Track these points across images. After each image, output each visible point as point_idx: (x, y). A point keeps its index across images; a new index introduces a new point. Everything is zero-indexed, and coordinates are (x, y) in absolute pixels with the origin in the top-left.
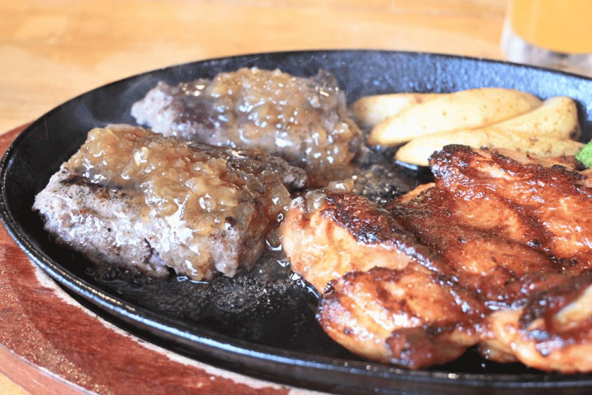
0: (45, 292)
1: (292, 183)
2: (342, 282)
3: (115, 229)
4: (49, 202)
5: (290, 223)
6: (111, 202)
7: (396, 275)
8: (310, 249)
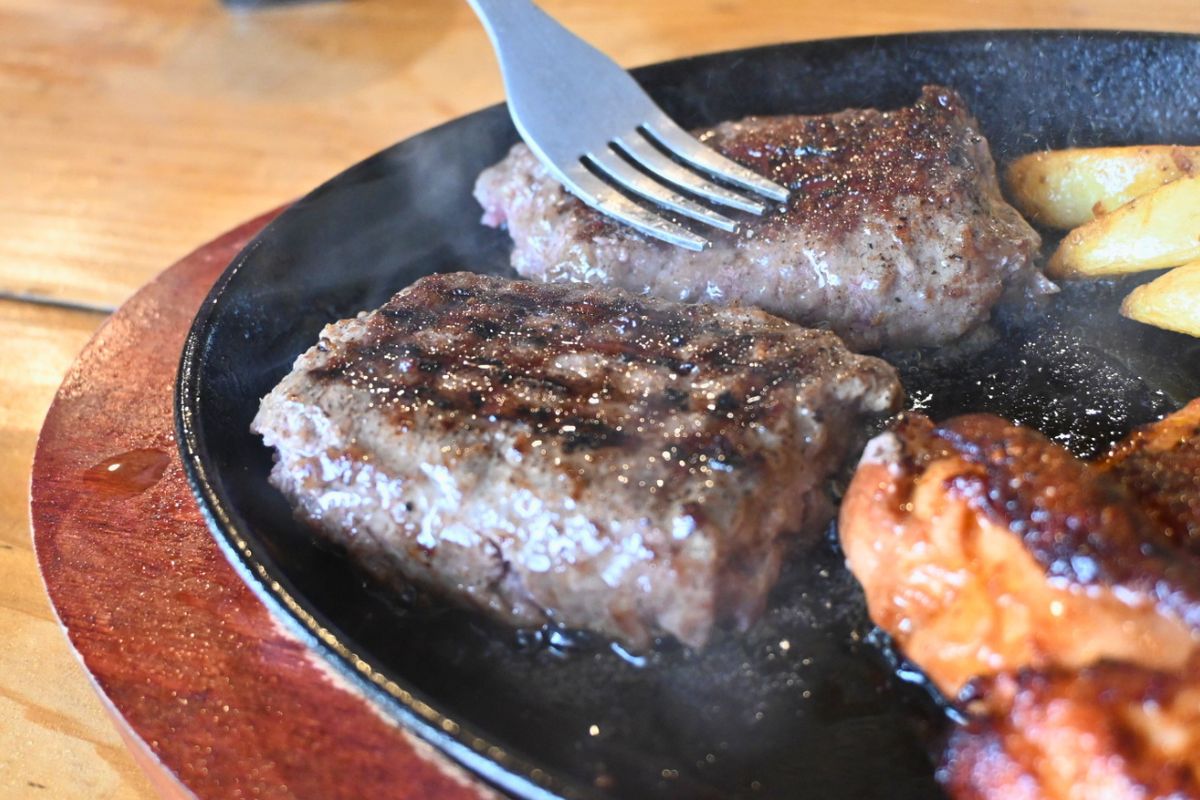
0: (286, 651)
1: (859, 399)
2: (1006, 688)
3: (421, 502)
4: (281, 421)
5: (863, 501)
6: (418, 437)
7: (1161, 686)
8: (917, 577)
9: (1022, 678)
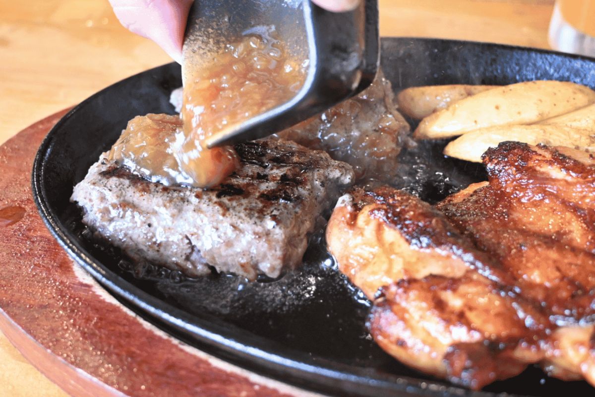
0: (83, 288)
1: (338, 178)
2: (394, 289)
3: (155, 224)
4: (88, 194)
5: (336, 222)
6: (152, 196)
7: (453, 283)
8: (358, 251)
9: (399, 284)
